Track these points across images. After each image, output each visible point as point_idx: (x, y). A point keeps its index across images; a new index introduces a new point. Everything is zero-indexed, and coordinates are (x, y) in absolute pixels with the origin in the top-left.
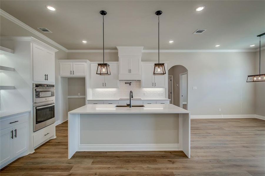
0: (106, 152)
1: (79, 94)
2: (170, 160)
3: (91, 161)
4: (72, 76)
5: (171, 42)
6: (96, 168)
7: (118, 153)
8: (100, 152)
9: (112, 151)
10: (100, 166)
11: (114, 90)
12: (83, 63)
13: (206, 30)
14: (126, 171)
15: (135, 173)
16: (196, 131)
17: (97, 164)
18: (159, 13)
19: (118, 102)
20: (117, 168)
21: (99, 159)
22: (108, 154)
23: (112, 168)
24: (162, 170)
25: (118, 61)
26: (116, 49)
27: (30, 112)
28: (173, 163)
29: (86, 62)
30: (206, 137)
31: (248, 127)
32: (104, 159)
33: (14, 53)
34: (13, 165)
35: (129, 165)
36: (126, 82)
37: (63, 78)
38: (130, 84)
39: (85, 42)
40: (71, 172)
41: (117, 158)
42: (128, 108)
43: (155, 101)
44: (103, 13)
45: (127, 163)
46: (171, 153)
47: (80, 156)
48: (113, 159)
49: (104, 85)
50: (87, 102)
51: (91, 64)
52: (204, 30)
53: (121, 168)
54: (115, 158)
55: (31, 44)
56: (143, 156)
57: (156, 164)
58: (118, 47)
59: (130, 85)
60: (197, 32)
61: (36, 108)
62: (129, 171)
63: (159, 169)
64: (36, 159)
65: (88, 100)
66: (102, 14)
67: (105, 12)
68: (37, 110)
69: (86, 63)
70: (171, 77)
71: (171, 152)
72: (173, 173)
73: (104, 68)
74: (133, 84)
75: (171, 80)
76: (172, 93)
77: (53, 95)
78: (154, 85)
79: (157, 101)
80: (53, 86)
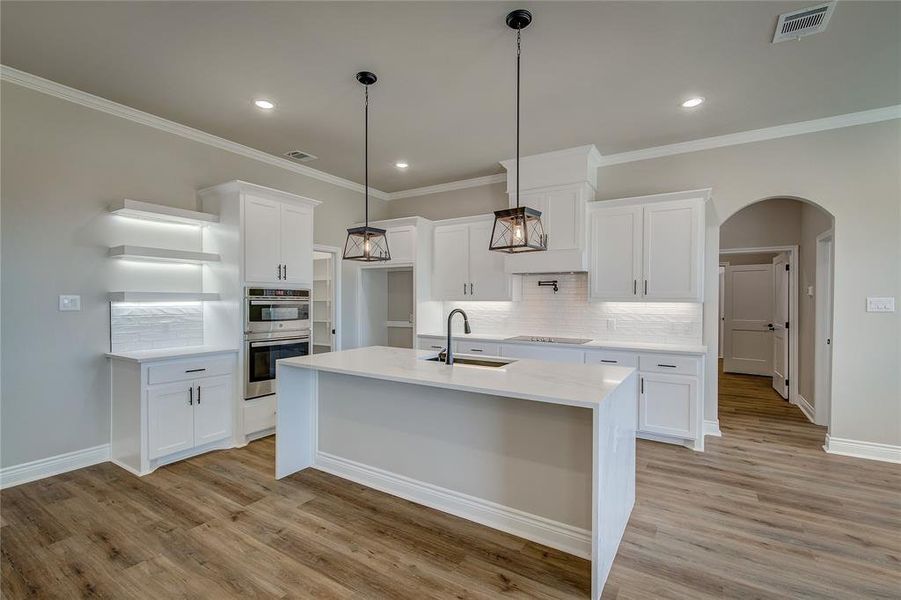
0: (364, 488)
3: (309, 497)
5: (693, 103)
6: (298, 517)
7: (388, 500)
8: (351, 484)
11: (502, 306)
14: (348, 552)
15: (358, 567)
16: (790, 514)
18: (518, 20)
19: (498, 346)
20: (338, 536)
21: (328, 500)
23: (328, 532)
24: (436, 594)
29: (414, 223)
30: (814, 552)
32: (338, 504)
33: (218, 221)
34: (195, 464)
35: (373, 540)
36: (543, 279)
38: (554, 285)
40: (250, 508)
41: (367, 513)
43: (636, 356)
44: (366, 78)
45: (377, 534)
47: (308, 480)
48: (357, 511)
50: (416, 341)
51: (437, 228)
52: (825, 9)
53: (347, 540)
54: (366, 510)
55: (241, 197)
57: (445, 569)
58: (505, 164)
59: (556, 289)
60: (790, 27)
61: (251, 344)
62: (355, 556)
64: (233, 461)
65: (420, 336)
66: (364, 83)
67: (370, 74)
69: (415, 225)
70: (788, 253)
71: (547, 553)
75: (788, 268)
76: (794, 326)
77: (304, 314)
78: (640, 290)
79: (641, 356)
80: (305, 293)
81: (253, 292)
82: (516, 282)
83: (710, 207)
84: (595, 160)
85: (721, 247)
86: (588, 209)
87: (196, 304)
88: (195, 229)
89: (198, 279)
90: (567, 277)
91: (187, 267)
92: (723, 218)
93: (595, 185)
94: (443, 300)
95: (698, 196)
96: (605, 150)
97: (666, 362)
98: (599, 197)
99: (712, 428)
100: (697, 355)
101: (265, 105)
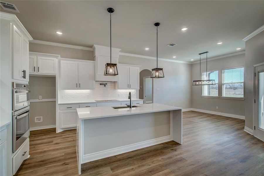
0: (115, 156)
1: (40, 97)
2: (172, 149)
3: (108, 169)
4: (36, 73)
5: (147, 49)
6: (121, 173)
8: (108, 158)
9: (120, 154)
10: (121, 170)
12: (53, 59)
13: (176, 44)
17: (118, 170)
19: (96, 104)
20: (139, 167)
21: (115, 165)
22: (119, 157)
23: (136, 168)
24: (173, 158)
25: (95, 61)
28: (175, 150)
29: (57, 57)
31: (192, 117)
32: (119, 163)
35: (146, 161)
36: (102, 83)
39: (59, 33)
42: (129, 109)
45: (144, 160)
46: (167, 143)
48: (128, 161)
49: (78, 85)
50: (57, 106)
51: (61, 61)
53: (143, 166)
54: (129, 159)
56: (151, 151)
58: (95, 46)
59: (105, 86)
60: (171, 45)
63: (171, 158)
65: (62, 104)
66: (108, 11)
69: (57, 59)
72: (182, 158)
73: (111, 68)
78: (129, 87)
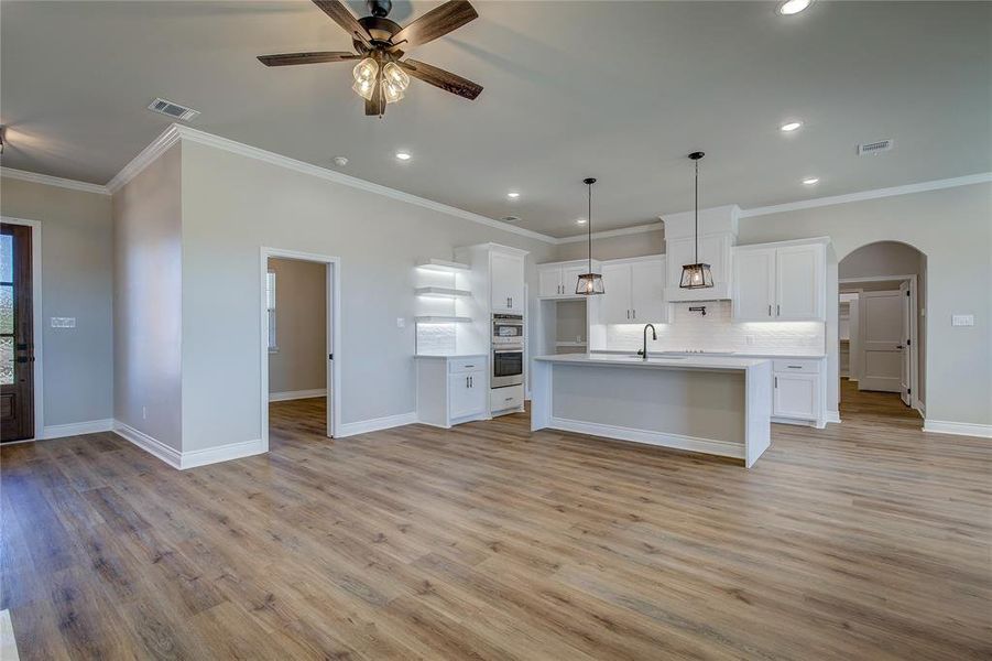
1: (579, 337)
4: (560, 297)
5: (811, 182)
12: (582, 268)
18: (695, 156)
25: (665, 253)
26: (661, 221)
27: (487, 357)
36: (693, 305)
37: (547, 302)
38: (703, 310)
44: (590, 181)
46: (717, 457)
49: (631, 315)
51: (604, 267)
52: (887, 142)
55: (489, 253)
58: (663, 218)
59: (704, 313)
61: (495, 351)
66: (587, 183)
67: (593, 179)
68: (496, 355)
74: (712, 310)
75: (908, 294)
76: (914, 342)
77: (519, 333)
78: (774, 313)
79: (775, 360)
80: (520, 318)
81: (496, 316)
82: (671, 308)
83: (830, 251)
84: (737, 213)
85: (840, 276)
86: (732, 251)
87: (452, 325)
88: (451, 274)
89: (453, 308)
90: (714, 304)
91: (447, 300)
92: (840, 257)
93: (736, 233)
94: (607, 325)
95: (819, 241)
96: (743, 207)
97: (795, 364)
98: (739, 243)
99: (835, 417)
100: (820, 358)
101: (514, 195)
